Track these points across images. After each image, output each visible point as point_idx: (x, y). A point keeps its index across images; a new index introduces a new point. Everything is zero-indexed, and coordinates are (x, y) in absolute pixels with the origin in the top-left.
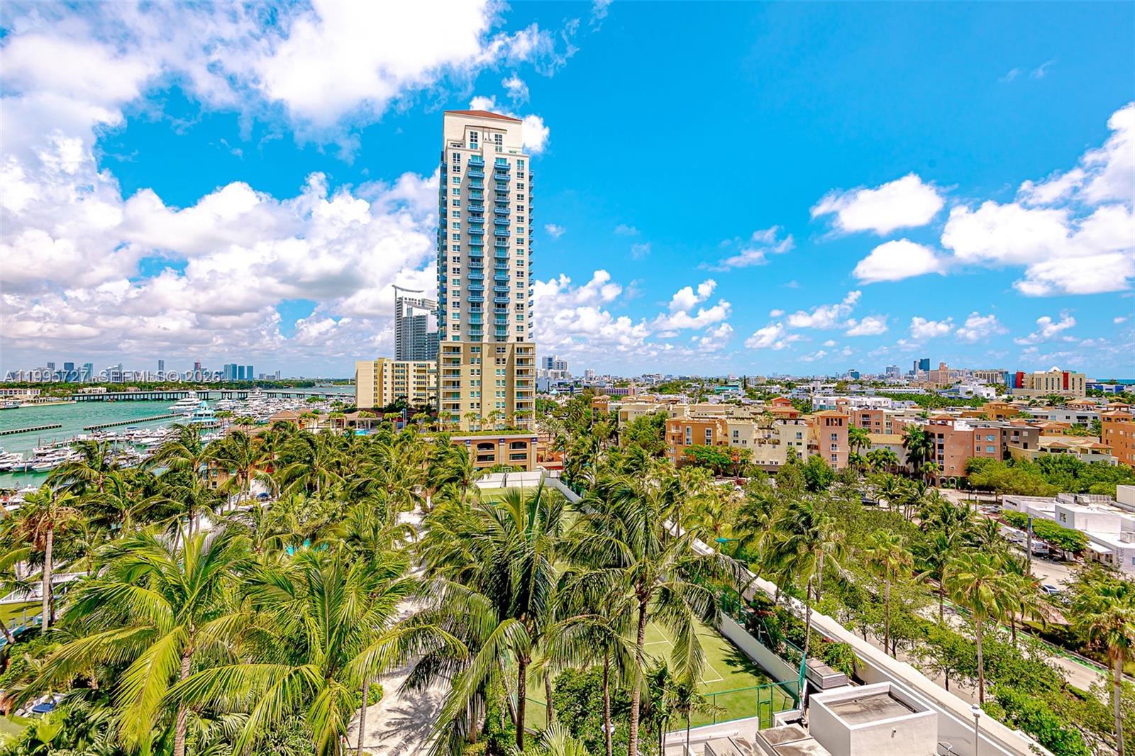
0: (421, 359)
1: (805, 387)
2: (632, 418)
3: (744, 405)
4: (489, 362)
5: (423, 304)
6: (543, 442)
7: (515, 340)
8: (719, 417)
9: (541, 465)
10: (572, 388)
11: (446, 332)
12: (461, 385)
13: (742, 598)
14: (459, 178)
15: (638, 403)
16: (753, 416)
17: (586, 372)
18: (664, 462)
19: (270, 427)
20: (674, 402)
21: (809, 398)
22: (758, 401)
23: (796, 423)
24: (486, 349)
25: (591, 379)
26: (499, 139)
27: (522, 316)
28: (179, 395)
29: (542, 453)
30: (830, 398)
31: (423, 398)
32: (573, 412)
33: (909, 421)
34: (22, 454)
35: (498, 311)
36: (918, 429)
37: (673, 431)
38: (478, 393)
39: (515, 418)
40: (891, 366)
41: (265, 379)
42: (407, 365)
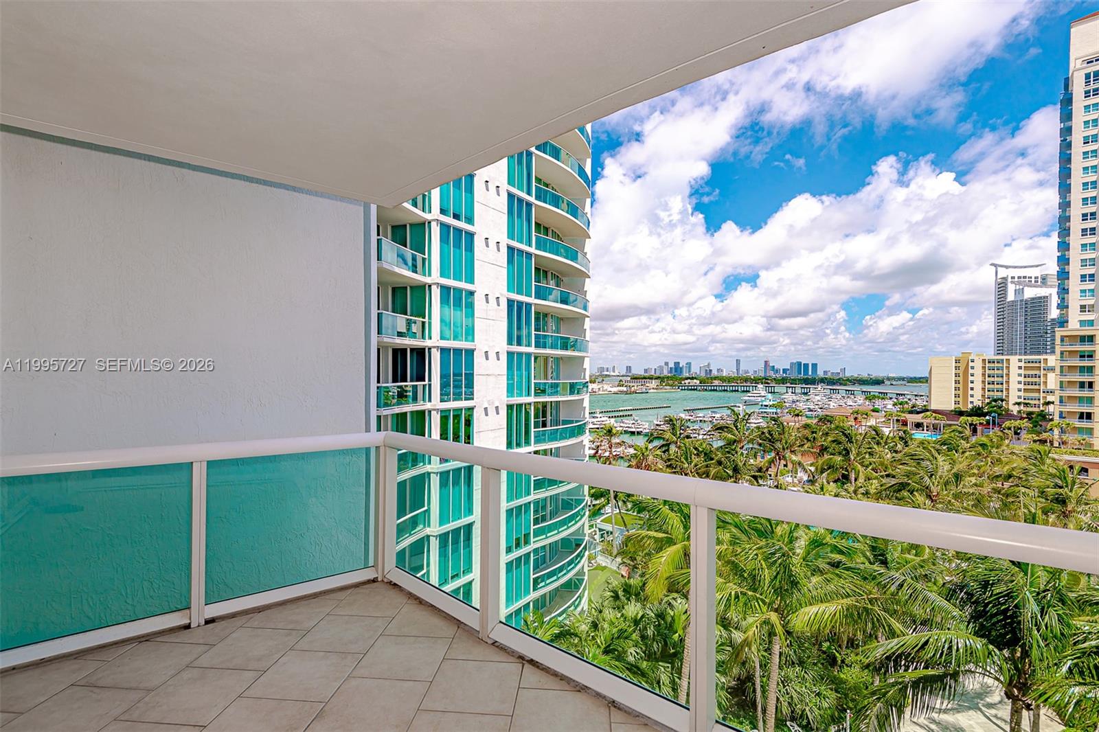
5: (1043, 282)
11: (1067, 315)
19: (815, 421)
28: (751, 387)
34: (648, 424)
41: (829, 376)
42: (1008, 360)
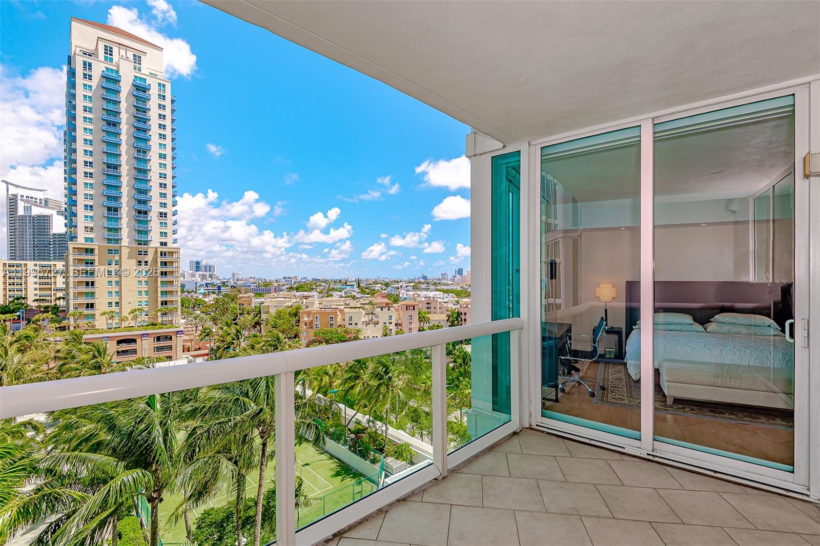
0: (44, 260)
1: (396, 286)
2: (273, 311)
3: (357, 298)
4: (129, 264)
5: (46, 203)
6: (190, 335)
7: (159, 245)
8: (339, 307)
9: (187, 354)
10: (219, 288)
11: (76, 233)
12: (96, 285)
13: (347, 429)
14: (90, 87)
15: (278, 299)
16: (362, 306)
17: (233, 274)
18: (297, 342)
20: (307, 297)
21: (398, 293)
22: (367, 296)
23: (389, 310)
24: (125, 252)
25: (238, 280)
26: (137, 59)
27: (166, 223)
29: (188, 344)
30: (409, 293)
31: (49, 298)
32: (221, 307)
33: (450, 305)
35: (139, 217)
36: (454, 310)
37: (306, 319)
38: (117, 292)
39: (159, 313)
40: (444, 272)
42: (25, 265)
